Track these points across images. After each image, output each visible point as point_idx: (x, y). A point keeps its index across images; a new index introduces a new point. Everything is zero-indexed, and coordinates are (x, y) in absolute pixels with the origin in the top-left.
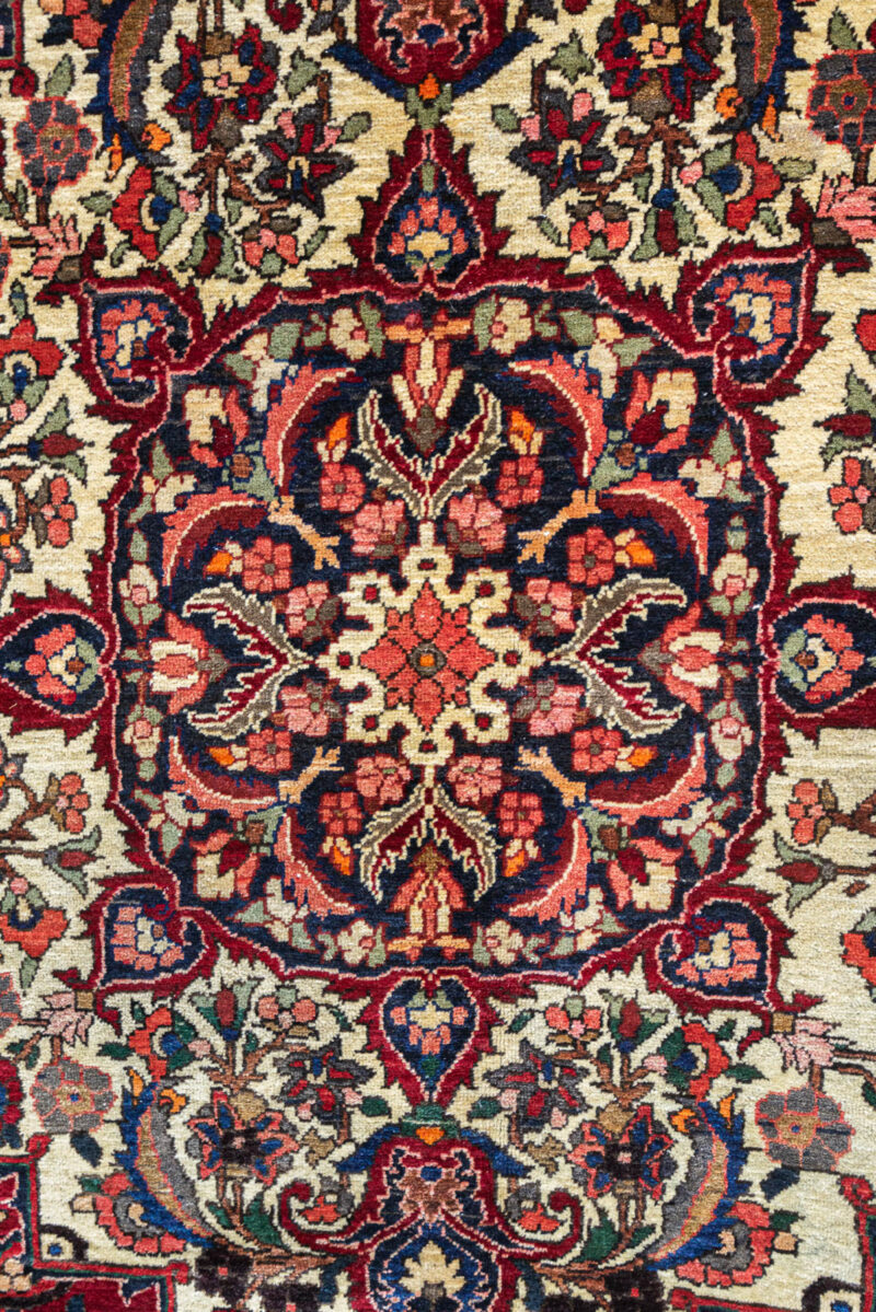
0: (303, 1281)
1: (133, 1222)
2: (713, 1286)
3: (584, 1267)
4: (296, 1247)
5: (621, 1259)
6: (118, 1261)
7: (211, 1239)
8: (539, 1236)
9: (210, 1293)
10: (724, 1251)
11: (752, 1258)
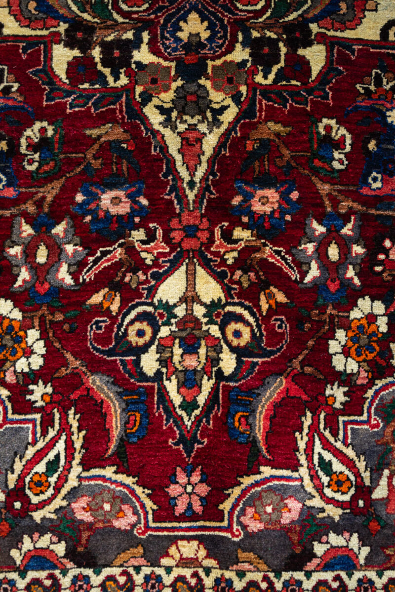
0: (124, 37)
1: (30, 11)
2: (336, 30)
3: (272, 22)
4: (120, 20)
5: (291, 17)
6: (21, 34)
7: (73, 19)
8: (250, 8)
9: (72, 48)
10: (342, 12)
11: (355, 15)
